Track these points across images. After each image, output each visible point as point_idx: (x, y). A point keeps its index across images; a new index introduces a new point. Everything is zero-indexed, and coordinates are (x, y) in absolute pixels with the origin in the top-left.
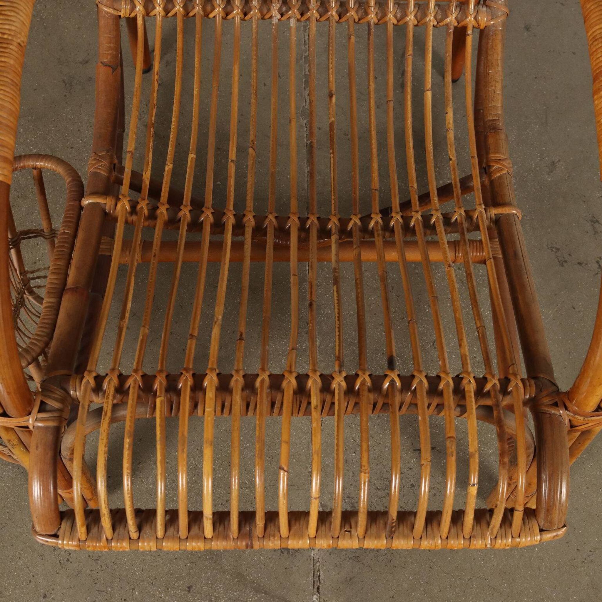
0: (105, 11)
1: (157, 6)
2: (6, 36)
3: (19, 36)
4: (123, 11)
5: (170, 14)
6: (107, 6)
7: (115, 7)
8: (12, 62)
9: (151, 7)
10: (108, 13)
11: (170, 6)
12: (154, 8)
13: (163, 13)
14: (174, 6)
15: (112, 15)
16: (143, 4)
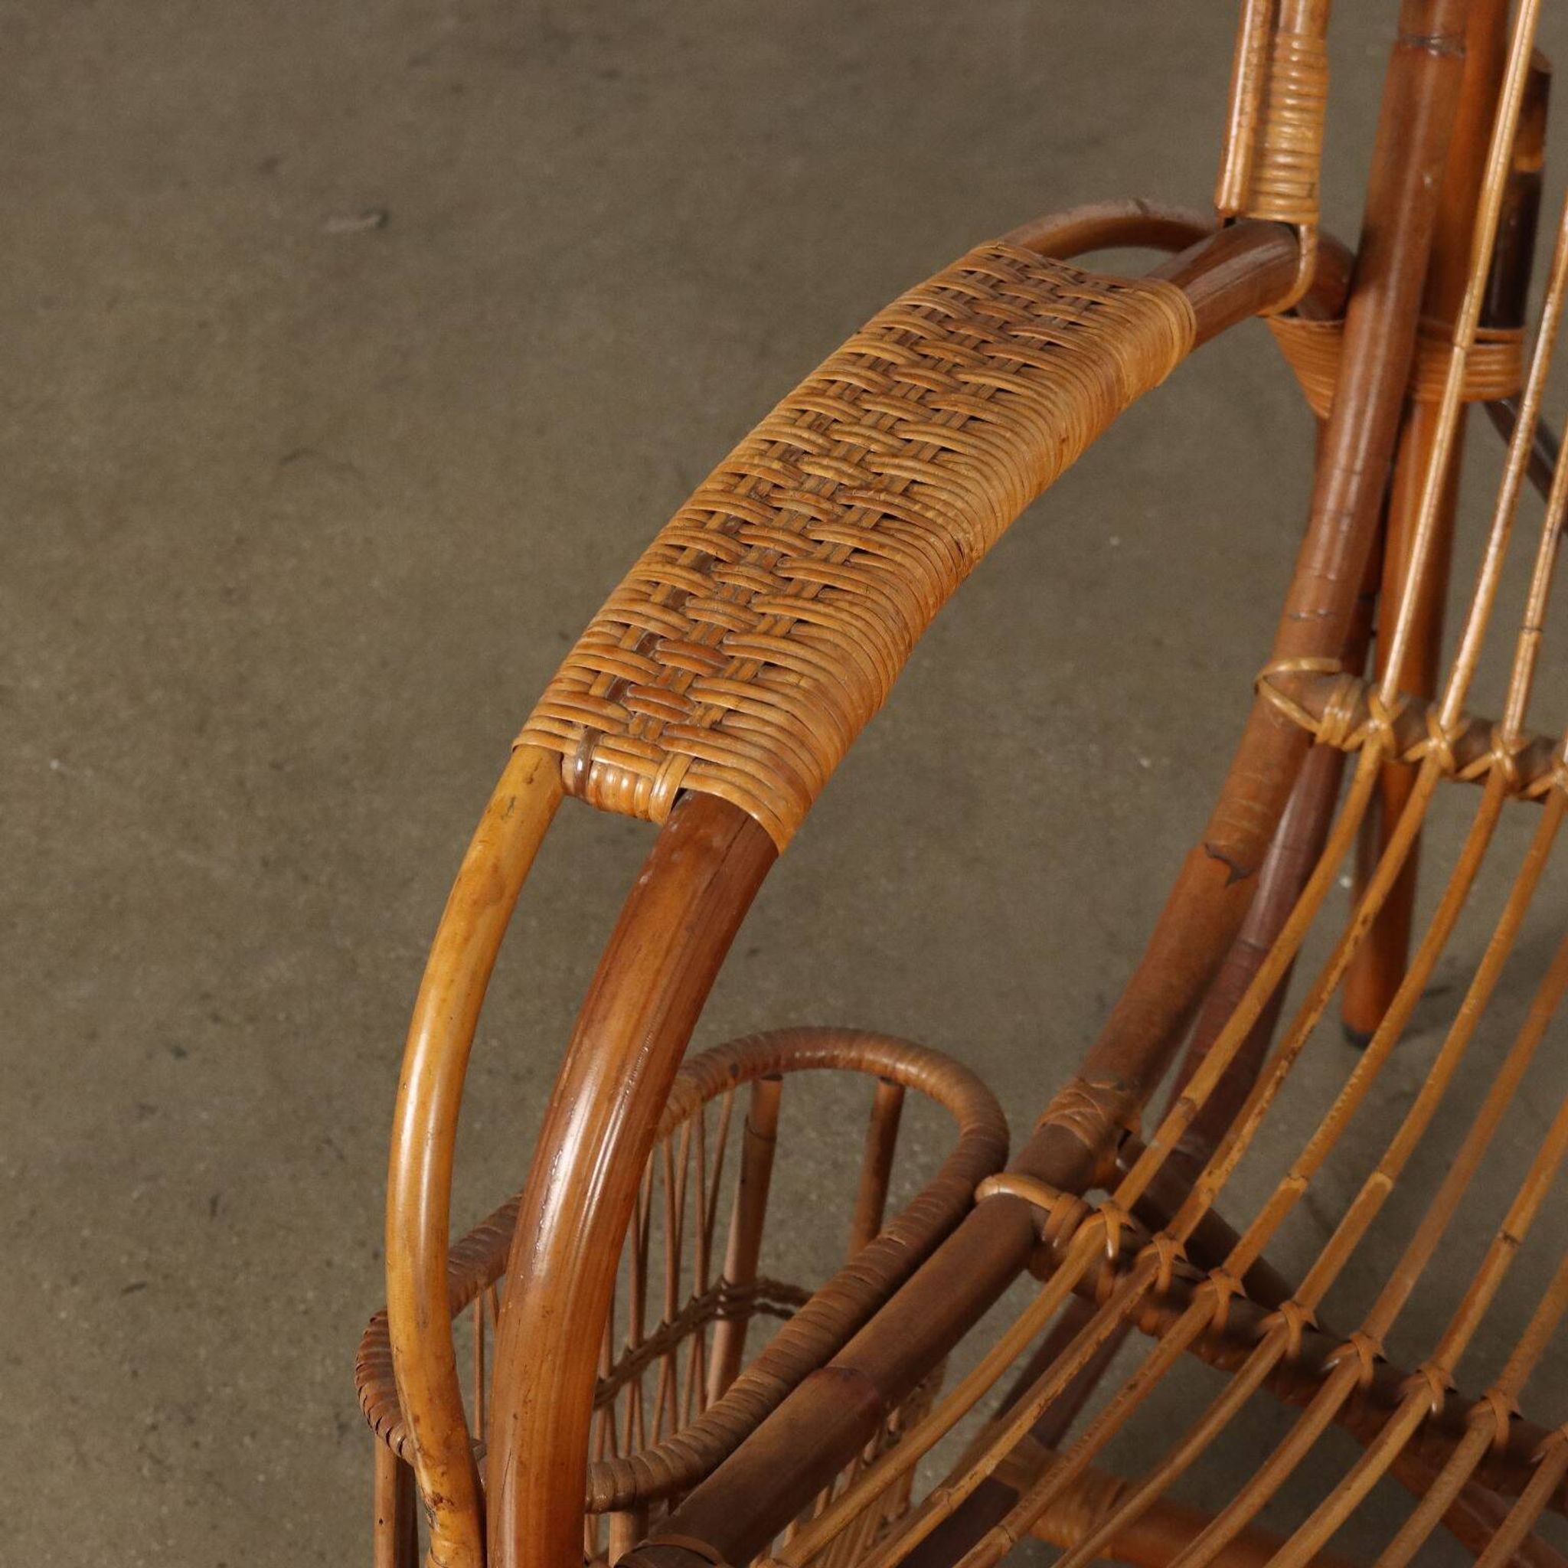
0: (1273, 706)
1: (1433, 728)
2: (930, 514)
3: (965, 525)
4: (1326, 723)
5: (1470, 771)
6: (1283, 694)
7: (1307, 704)
8: (919, 572)
9: (1416, 730)
10: (1278, 713)
11: (1476, 746)
12: (1425, 735)
13: (1446, 758)
14: (1489, 748)
15: (1288, 722)
16: (1393, 714)
